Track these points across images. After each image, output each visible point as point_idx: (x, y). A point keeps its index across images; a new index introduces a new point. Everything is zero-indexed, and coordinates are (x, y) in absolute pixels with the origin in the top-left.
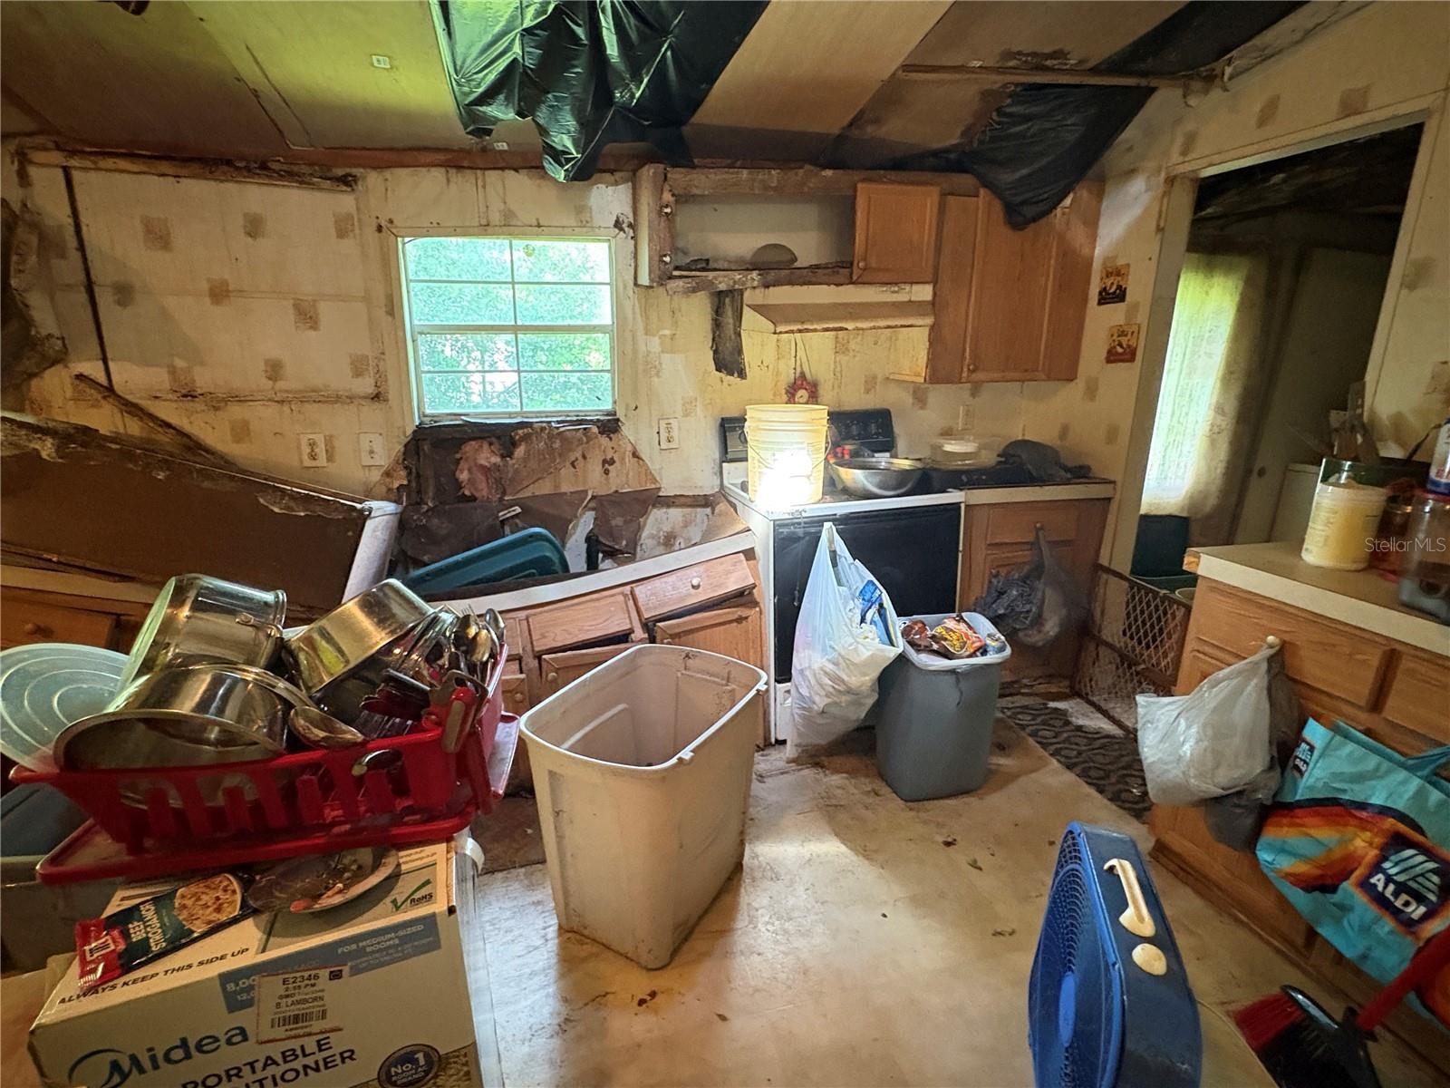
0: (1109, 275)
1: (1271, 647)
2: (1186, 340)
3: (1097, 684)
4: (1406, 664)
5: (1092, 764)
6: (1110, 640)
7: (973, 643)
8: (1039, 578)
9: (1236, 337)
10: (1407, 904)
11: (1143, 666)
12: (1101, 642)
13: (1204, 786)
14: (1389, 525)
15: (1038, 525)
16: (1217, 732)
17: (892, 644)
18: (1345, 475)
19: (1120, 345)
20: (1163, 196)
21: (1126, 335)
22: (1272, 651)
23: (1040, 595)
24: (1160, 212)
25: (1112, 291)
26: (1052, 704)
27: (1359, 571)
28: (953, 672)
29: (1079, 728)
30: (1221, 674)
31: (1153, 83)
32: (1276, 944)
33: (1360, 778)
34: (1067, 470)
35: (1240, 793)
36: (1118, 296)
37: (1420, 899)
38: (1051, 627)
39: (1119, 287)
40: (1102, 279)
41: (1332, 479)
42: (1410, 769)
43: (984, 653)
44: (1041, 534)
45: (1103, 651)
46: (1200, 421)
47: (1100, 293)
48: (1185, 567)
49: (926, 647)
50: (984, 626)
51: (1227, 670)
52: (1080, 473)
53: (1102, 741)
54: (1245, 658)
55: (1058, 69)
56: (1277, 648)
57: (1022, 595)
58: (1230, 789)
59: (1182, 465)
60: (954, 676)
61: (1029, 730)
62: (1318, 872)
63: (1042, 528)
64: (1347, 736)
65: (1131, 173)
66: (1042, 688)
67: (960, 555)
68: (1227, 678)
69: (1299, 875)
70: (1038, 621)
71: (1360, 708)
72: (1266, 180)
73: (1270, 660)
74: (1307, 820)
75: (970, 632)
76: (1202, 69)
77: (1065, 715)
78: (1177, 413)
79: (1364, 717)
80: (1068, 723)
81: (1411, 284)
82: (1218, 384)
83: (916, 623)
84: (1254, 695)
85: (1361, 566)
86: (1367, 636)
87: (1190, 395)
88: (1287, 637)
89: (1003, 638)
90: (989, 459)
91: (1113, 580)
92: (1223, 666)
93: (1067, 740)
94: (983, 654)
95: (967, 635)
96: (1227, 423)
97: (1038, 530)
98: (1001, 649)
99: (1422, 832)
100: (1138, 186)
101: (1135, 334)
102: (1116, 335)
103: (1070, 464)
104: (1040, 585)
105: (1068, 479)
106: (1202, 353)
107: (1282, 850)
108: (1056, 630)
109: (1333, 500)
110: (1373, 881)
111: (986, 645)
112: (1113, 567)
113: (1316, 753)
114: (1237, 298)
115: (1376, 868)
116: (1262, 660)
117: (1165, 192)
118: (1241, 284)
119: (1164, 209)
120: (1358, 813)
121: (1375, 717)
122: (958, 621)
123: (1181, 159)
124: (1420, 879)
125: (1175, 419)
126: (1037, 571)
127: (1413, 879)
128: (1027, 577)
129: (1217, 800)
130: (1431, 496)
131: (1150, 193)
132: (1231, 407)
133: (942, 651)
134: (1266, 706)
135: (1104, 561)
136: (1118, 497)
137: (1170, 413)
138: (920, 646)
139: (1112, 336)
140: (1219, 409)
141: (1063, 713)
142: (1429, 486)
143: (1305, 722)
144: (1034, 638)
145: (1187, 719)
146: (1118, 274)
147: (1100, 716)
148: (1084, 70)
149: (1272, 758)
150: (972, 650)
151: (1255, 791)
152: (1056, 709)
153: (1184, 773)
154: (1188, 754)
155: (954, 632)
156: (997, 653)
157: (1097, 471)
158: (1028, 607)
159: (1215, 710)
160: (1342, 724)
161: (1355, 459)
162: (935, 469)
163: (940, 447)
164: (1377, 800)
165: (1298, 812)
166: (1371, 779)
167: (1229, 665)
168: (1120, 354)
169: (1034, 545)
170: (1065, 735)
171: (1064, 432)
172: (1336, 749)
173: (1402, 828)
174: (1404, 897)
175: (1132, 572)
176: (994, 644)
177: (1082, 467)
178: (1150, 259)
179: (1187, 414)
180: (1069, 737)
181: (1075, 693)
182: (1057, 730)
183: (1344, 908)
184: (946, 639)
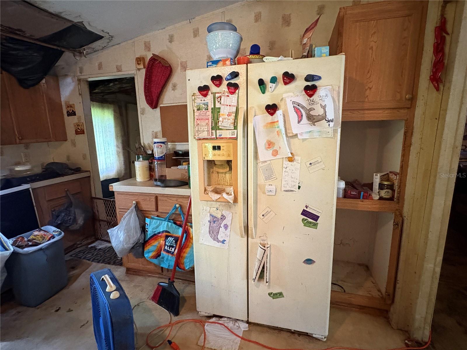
0: (68, 107)
1: (134, 204)
2: (102, 127)
3: (103, 234)
4: (159, 198)
5: (106, 258)
6: (102, 219)
7: (48, 236)
8: (71, 207)
9: (116, 127)
10: (171, 249)
11: (113, 223)
12: (100, 221)
13: (128, 246)
14: (151, 169)
15: (66, 190)
16: (127, 231)
17: (6, 250)
18: (141, 159)
19: (78, 129)
20: (78, 85)
21: (80, 126)
22: (135, 205)
23: (73, 212)
24: (79, 89)
25: (71, 112)
26: (90, 246)
27: (148, 181)
28: (41, 249)
29: (100, 249)
30: (125, 215)
31: (63, 50)
32: (157, 276)
33: (157, 227)
34: (72, 170)
35: (137, 243)
36: (74, 114)
37: (173, 247)
38: (80, 221)
39: (73, 111)
40: (66, 108)
41: (139, 160)
42: (165, 221)
43: (54, 237)
44: (68, 192)
45: (101, 223)
46: (113, 150)
47: (67, 113)
48: (110, 190)
49: (26, 245)
50: (52, 229)
51: (126, 213)
52: (78, 170)
53: (108, 249)
54: (129, 209)
55: (22, 36)
56: (136, 204)
57: (66, 214)
58: (134, 243)
59: (112, 163)
60: (42, 251)
61: (83, 257)
62: (157, 253)
63: (68, 190)
64: (154, 219)
65: (66, 76)
66: (85, 242)
67: (35, 208)
68: (127, 215)
69: (153, 256)
70: (75, 220)
71: (154, 211)
72: (109, 84)
73: (135, 207)
74: (151, 242)
75: (45, 233)
76: (77, 49)
77: (95, 247)
78: (106, 149)
79: (156, 213)
80: (96, 249)
81: (143, 114)
82: (115, 140)
83: (19, 238)
84: (134, 217)
85: (148, 179)
86: (151, 195)
87: (108, 143)
88: (137, 201)
89: (59, 230)
90: (38, 170)
91: (98, 201)
92: (125, 213)
93: (97, 254)
94: (53, 239)
95: (45, 235)
96: (121, 150)
97: (66, 191)
98: (60, 234)
99: (169, 233)
100: (69, 80)
101: (82, 125)
102: (76, 126)
103: (73, 168)
104: (72, 209)
105: (73, 173)
106: (107, 131)
107: (149, 252)
108: (83, 222)
109: (139, 165)
110: (165, 248)
111: (53, 235)
112: (97, 197)
113: (149, 225)
114: (113, 116)
115: (165, 245)
116: (133, 208)
117: (78, 83)
118: (113, 112)
119: (80, 88)
120: (159, 235)
121: (158, 212)
122: (40, 231)
123: (80, 74)
124: (172, 243)
125: (106, 150)
126: (71, 204)
127: (171, 243)
128: (67, 207)
129: (133, 248)
130: (156, 161)
131: (74, 83)
132: (120, 146)
133: (34, 244)
134: (137, 218)
135: (94, 196)
136: (92, 175)
137: (103, 148)
138: (23, 246)
139: (75, 126)
140: (117, 146)
141: (94, 247)
142: (155, 159)
143: (145, 219)
144: (76, 227)
145: (120, 230)
146: (71, 107)
147: (105, 243)
148: (34, 39)
149: (142, 231)
150: (48, 239)
151: (139, 241)
152: (92, 247)
153: (123, 245)
154: (122, 239)
155: (38, 236)
156: (58, 236)
157: (83, 169)
158: (69, 218)
159: (126, 225)
160: (153, 217)
161: (142, 155)
162: (14, 178)
163: (14, 169)
164: (161, 230)
165: (149, 241)
166: (159, 226)
167: (126, 212)
168: (79, 132)
169: (67, 196)
170: (96, 253)
171: (68, 158)
172: (152, 223)
173: (167, 234)
174: (171, 248)
175: (103, 197)
176: (56, 233)
177: (78, 168)
178: (80, 103)
179: (109, 149)
180: (97, 253)
181: (97, 239)
182: (93, 253)
183: (163, 258)
184: (35, 239)
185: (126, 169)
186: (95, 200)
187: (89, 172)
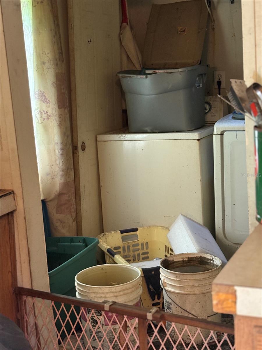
91: (38, 302)
112: (33, 287)
175: (52, 287)
185: (66, 171)
186: (29, 300)
187: (12, 195)
